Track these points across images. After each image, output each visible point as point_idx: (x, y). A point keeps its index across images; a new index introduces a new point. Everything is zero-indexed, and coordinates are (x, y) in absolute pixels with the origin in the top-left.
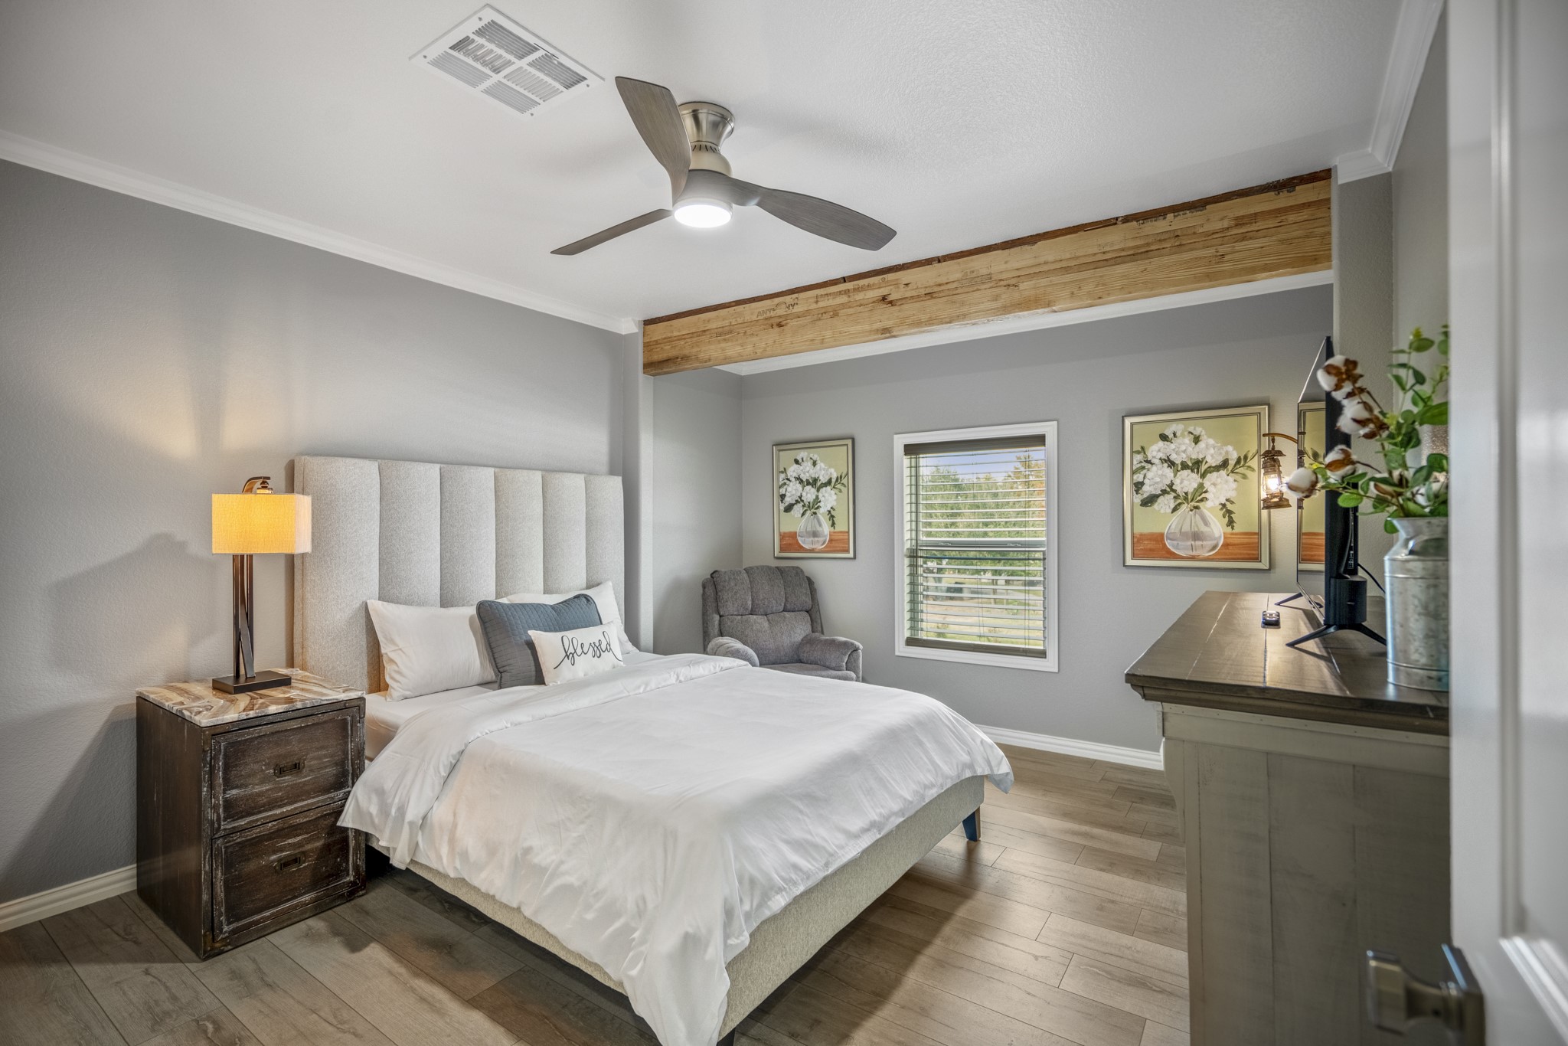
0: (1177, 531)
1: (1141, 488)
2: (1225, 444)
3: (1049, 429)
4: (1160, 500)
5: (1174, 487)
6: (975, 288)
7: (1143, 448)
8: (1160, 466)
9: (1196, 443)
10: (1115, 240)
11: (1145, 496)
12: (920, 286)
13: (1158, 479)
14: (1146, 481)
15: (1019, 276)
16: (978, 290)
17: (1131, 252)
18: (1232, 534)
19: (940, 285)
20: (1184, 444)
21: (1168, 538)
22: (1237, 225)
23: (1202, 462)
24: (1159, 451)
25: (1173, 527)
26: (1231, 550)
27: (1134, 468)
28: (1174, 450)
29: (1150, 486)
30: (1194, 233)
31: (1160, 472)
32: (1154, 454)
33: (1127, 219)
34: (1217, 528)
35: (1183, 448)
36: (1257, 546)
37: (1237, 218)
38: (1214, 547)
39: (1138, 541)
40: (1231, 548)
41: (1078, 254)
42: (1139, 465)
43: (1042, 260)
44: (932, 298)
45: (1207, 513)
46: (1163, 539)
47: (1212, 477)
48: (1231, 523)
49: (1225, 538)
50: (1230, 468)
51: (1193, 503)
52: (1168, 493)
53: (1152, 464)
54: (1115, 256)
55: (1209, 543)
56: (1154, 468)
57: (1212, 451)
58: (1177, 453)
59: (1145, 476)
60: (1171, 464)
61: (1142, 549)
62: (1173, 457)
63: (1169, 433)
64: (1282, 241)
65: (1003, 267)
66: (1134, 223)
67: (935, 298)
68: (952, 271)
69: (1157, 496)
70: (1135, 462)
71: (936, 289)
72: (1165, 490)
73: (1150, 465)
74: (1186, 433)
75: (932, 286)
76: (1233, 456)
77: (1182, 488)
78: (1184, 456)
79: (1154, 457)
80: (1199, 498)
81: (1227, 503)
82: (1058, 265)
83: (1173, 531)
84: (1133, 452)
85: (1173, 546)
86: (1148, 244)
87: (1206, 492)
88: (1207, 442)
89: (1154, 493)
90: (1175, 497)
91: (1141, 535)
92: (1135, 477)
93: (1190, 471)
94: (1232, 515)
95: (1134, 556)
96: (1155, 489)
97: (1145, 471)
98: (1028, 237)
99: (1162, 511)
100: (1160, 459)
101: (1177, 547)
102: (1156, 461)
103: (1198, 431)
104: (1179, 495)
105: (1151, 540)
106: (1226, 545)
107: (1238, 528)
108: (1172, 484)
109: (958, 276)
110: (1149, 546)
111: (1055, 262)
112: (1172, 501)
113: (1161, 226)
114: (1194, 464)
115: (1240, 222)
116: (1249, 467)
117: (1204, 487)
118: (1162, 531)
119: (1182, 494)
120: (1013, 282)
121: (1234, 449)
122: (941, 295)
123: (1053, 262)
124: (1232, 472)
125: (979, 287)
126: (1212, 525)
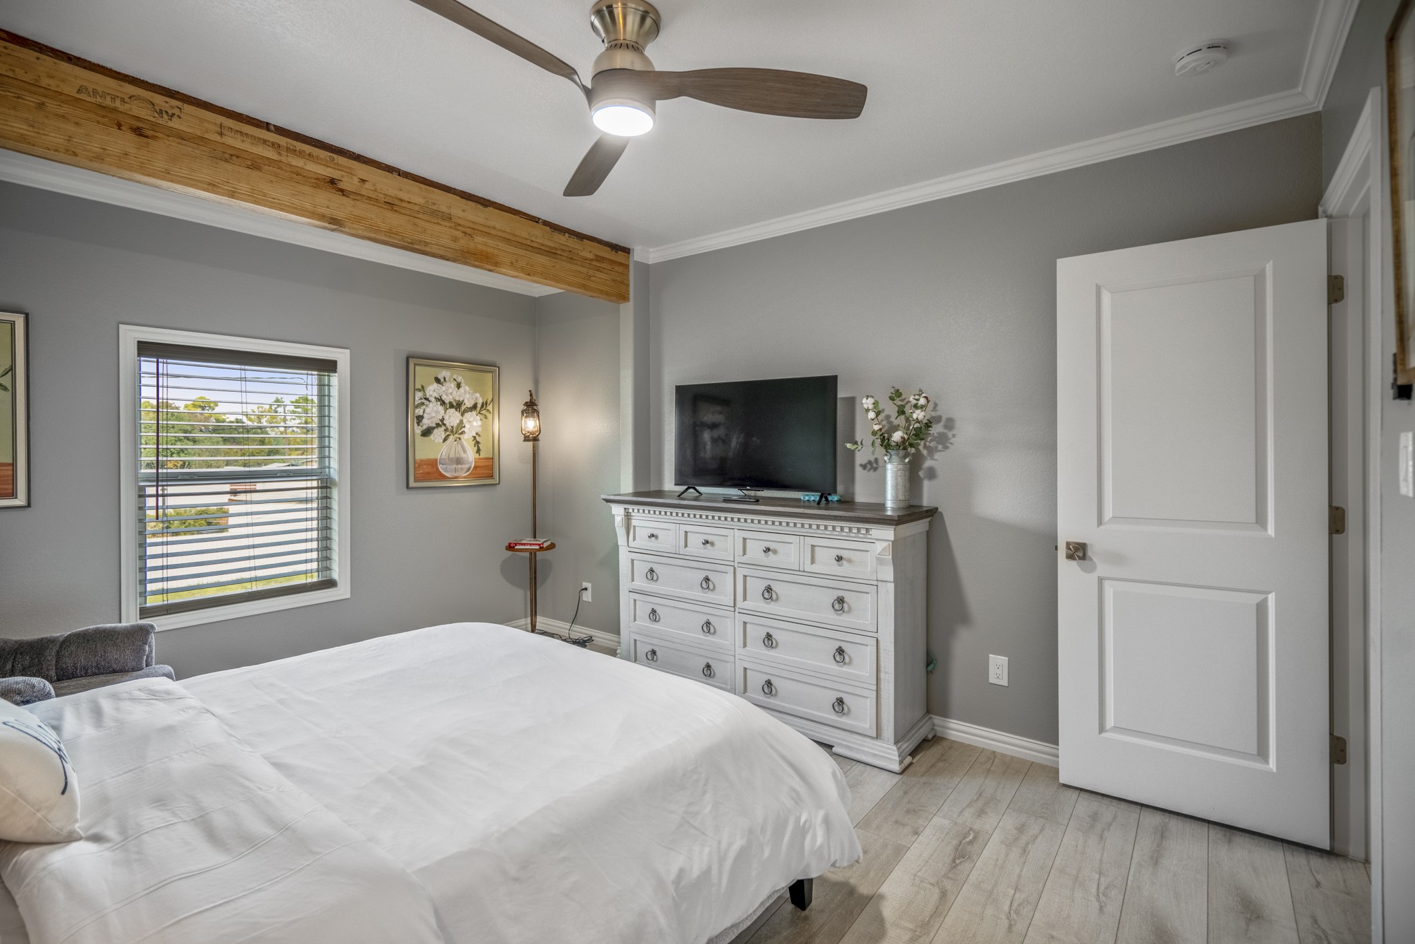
0: (446, 457)
1: (421, 421)
2: (475, 391)
3: (342, 357)
4: (436, 431)
5: (445, 422)
6: (436, 221)
7: (422, 387)
8: (435, 403)
9: (458, 388)
10: (539, 236)
11: (425, 427)
12: (378, 190)
13: (434, 415)
14: (425, 415)
15: (474, 229)
16: (438, 223)
17: (547, 249)
18: (479, 459)
19: (401, 200)
20: (451, 388)
21: (440, 463)
22: (596, 260)
23: (462, 403)
24: (434, 391)
25: (444, 454)
26: (479, 471)
27: (416, 403)
28: (444, 391)
29: (428, 419)
30: (578, 254)
31: (435, 409)
32: (431, 393)
33: (546, 223)
34: (471, 456)
35: (450, 391)
36: (492, 468)
37: (596, 256)
38: (469, 470)
39: (419, 465)
40: (478, 469)
41: (516, 233)
42: (420, 401)
43: (491, 223)
44: (392, 210)
45: (465, 443)
46: (436, 464)
47: (468, 415)
48: (478, 451)
49: (475, 462)
50: (478, 409)
51: (456, 435)
52: (441, 426)
53: (430, 401)
54: (538, 247)
55: (466, 466)
56: (431, 405)
57: (468, 396)
58: (447, 395)
59: (424, 411)
60: (443, 403)
61: (421, 473)
62: (444, 397)
63: (441, 377)
64: (614, 280)
65: (460, 214)
66: (548, 228)
67: (396, 211)
68: (415, 194)
69: (434, 428)
70: (417, 398)
71: (397, 202)
72: (438, 424)
73: (428, 402)
74: (452, 379)
75: (393, 197)
76: (480, 401)
77: (450, 423)
78: (451, 397)
79: (431, 396)
80: (460, 431)
81: (477, 436)
82: (500, 234)
83: (443, 457)
84: (415, 390)
85: (443, 469)
86: (556, 249)
87: (464, 427)
88: (465, 388)
89: (431, 425)
90: (445, 430)
91: (421, 461)
92: (417, 411)
93: (454, 410)
94: (479, 445)
95: (416, 480)
96: (432, 422)
97: (424, 407)
98: (482, 198)
99: (436, 441)
100: (435, 398)
101: (446, 470)
102: (432, 399)
103: (460, 379)
104: (447, 428)
105: (428, 465)
106: (476, 467)
107: (483, 455)
108: (444, 419)
109: (421, 201)
110: (427, 470)
111: (500, 230)
112: (443, 433)
113: (563, 239)
114: (457, 404)
115: (599, 259)
116: (488, 410)
117: (463, 423)
118: (436, 457)
119: (450, 428)
120: (469, 231)
121: (481, 396)
122: (404, 211)
123: (499, 230)
124: (479, 413)
125: (440, 222)
126: (468, 453)
